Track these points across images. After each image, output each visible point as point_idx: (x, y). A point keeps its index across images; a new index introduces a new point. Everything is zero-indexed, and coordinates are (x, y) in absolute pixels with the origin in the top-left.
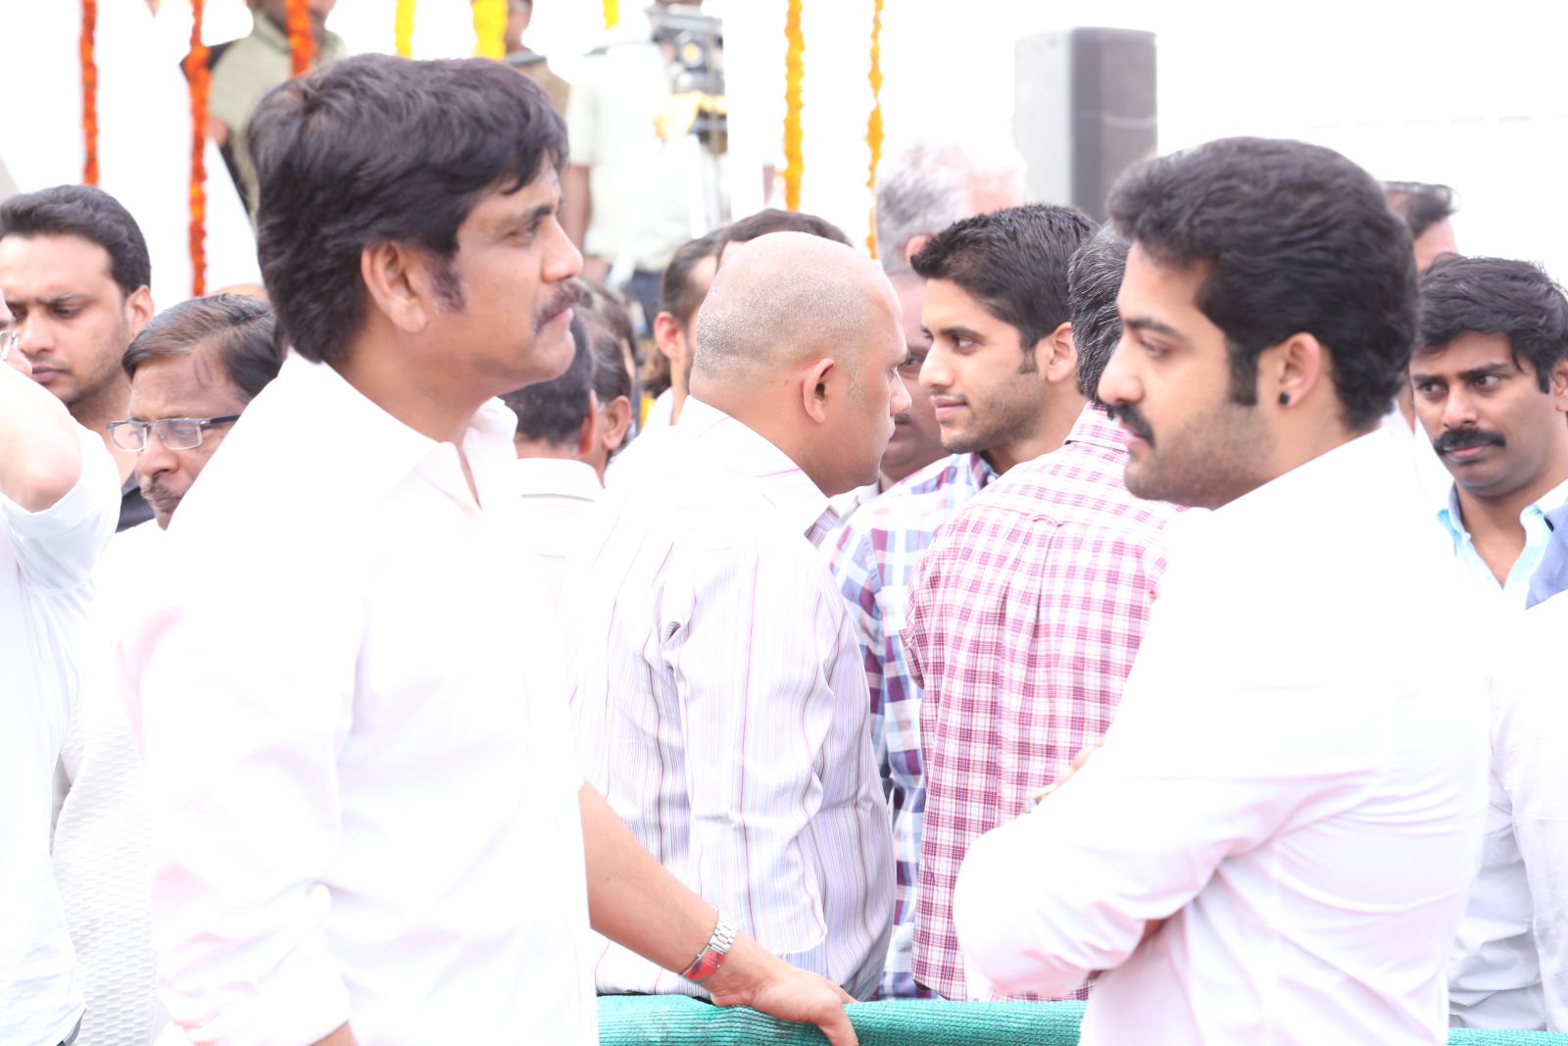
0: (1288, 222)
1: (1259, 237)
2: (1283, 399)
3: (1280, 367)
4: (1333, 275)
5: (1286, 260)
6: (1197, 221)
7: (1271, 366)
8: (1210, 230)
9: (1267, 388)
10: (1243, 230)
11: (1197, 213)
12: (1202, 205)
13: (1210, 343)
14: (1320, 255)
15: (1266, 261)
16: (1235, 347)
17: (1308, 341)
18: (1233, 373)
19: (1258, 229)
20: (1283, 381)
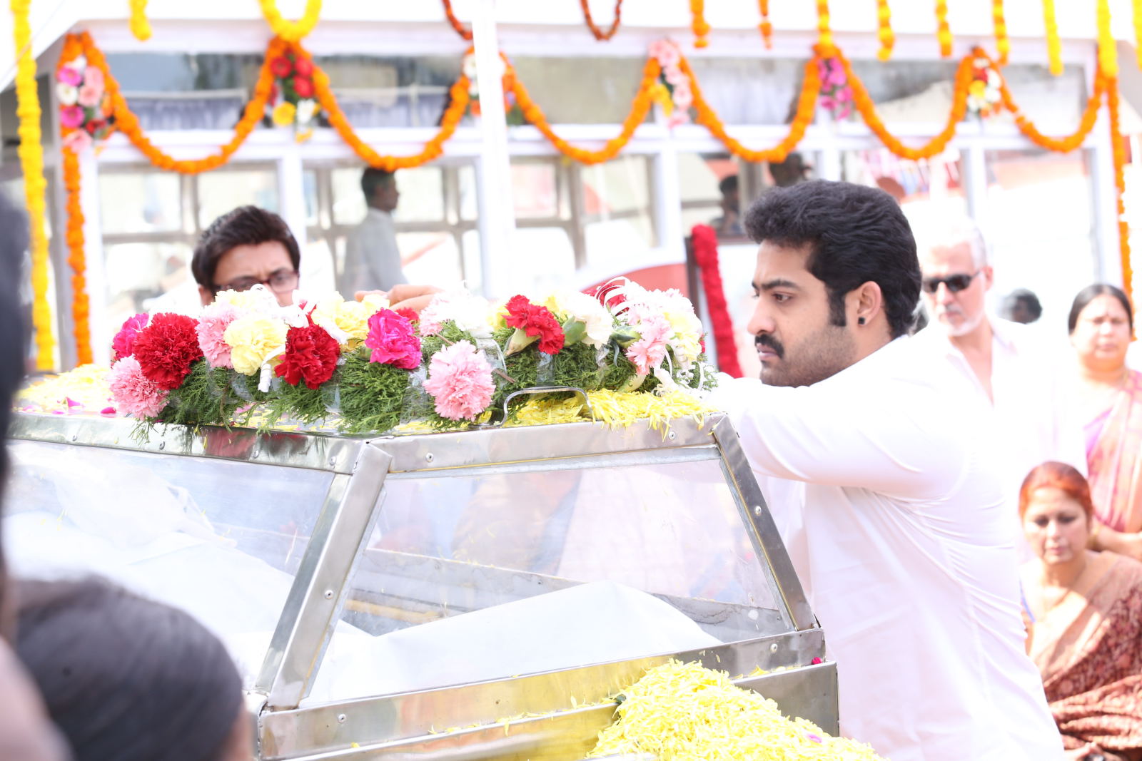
0: (857, 215)
1: (842, 223)
2: (861, 321)
3: (857, 303)
4: (883, 245)
5: (858, 236)
6: (806, 216)
7: (852, 302)
8: (814, 221)
9: (851, 315)
10: (834, 219)
11: (805, 212)
12: (806, 208)
13: (816, 290)
14: (875, 233)
15: (848, 237)
16: (831, 291)
17: (873, 286)
18: (832, 308)
19: (842, 219)
20: (859, 312)
